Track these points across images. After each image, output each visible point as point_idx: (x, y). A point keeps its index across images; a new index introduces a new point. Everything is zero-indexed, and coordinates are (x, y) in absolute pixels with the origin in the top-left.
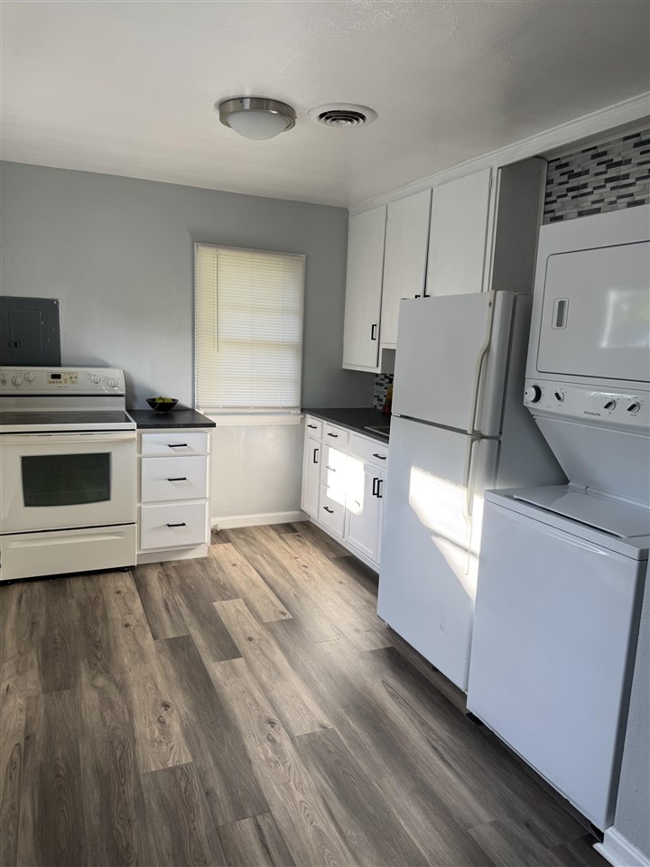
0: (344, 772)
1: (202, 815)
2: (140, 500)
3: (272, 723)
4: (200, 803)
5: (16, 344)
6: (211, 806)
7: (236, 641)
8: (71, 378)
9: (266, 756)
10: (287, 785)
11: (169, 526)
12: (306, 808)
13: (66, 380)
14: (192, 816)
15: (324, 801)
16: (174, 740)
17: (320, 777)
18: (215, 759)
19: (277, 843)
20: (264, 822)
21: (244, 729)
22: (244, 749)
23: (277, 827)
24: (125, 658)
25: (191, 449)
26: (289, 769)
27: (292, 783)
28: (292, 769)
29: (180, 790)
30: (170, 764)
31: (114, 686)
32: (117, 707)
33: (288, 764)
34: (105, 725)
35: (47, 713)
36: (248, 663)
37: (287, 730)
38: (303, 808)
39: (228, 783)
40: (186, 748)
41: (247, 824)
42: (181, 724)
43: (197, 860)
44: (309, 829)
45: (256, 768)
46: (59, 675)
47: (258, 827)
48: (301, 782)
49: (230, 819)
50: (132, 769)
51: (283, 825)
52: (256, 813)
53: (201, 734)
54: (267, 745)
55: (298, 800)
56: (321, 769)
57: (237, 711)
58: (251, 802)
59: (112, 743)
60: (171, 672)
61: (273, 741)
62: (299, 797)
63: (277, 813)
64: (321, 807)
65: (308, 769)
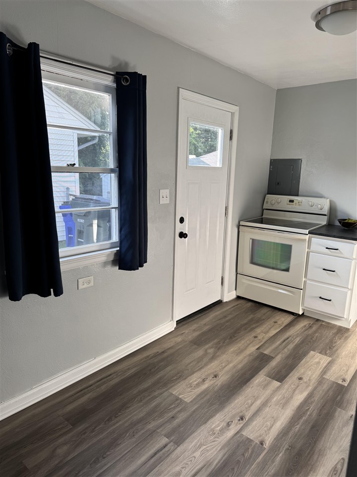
0: (233, 469)
1: (159, 421)
2: (306, 276)
3: (242, 418)
4: (165, 418)
5: (278, 183)
6: (166, 422)
7: (291, 375)
8: (299, 202)
9: (215, 427)
10: (201, 445)
11: (320, 298)
12: (191, 461)
13: (296, 203)
14: (157, 418)
15: (202, 468)
16: (196, 390)
17: (219, 458)
18: (196, 409)
19: (161, 458)
20: (171, 446)
21: (226, 410)
22: (211, 417)
23: (170, 454)
24: (233, 348)
25: (341, 253)
26: (214, 441)
27: (204, 447)
28: (216, 442)
29: (169, 407)
30: (180, 397)
31: (211, 356)
32: (200, 363)
33: (217, 439)
34: (186, 366)
35: (179, 349)
36: (279, 388)
37: (242, 427)
38: (190, 459)
39: (184, 422)
40: (195, 396)
41: (165, 440)
42: (208, 387)
43: (133, 432)
44: (178, 469)
45: (202, 427)
46: (203, 339)
47: (165, 446)
48: (208, 451)
49: (163, 433)
50: (169, 387)
51: (173, 456)
52: (173, 441)
53: (208, 397)
54: (224, 424)
55: (194, 455)
56: (225, 456)
57: (236, 401)
58: (179, 436)
59: (179, 373)
60: (240, 366)
61: (228, 425)
62: (197, 454)
63: (180, 449)
64: (198, 467)
65: (220, 450)
